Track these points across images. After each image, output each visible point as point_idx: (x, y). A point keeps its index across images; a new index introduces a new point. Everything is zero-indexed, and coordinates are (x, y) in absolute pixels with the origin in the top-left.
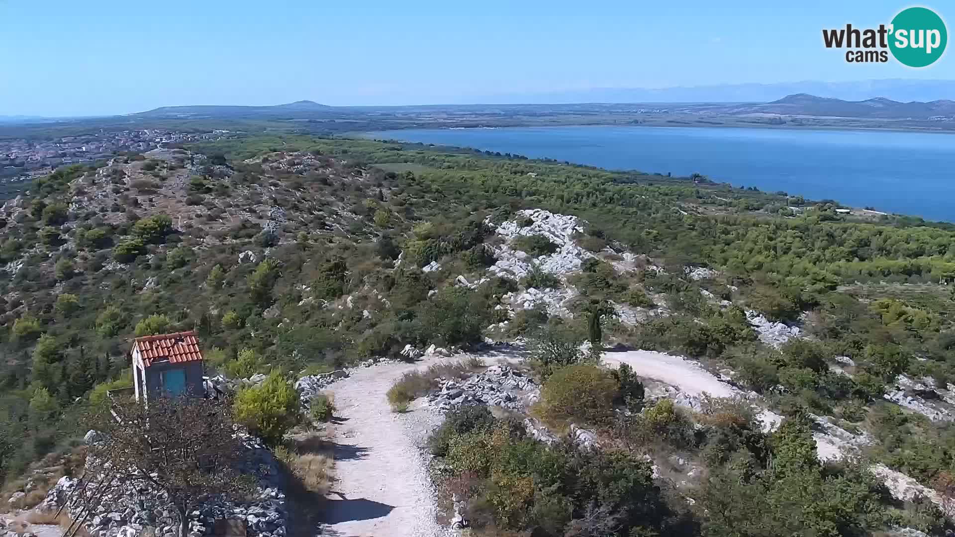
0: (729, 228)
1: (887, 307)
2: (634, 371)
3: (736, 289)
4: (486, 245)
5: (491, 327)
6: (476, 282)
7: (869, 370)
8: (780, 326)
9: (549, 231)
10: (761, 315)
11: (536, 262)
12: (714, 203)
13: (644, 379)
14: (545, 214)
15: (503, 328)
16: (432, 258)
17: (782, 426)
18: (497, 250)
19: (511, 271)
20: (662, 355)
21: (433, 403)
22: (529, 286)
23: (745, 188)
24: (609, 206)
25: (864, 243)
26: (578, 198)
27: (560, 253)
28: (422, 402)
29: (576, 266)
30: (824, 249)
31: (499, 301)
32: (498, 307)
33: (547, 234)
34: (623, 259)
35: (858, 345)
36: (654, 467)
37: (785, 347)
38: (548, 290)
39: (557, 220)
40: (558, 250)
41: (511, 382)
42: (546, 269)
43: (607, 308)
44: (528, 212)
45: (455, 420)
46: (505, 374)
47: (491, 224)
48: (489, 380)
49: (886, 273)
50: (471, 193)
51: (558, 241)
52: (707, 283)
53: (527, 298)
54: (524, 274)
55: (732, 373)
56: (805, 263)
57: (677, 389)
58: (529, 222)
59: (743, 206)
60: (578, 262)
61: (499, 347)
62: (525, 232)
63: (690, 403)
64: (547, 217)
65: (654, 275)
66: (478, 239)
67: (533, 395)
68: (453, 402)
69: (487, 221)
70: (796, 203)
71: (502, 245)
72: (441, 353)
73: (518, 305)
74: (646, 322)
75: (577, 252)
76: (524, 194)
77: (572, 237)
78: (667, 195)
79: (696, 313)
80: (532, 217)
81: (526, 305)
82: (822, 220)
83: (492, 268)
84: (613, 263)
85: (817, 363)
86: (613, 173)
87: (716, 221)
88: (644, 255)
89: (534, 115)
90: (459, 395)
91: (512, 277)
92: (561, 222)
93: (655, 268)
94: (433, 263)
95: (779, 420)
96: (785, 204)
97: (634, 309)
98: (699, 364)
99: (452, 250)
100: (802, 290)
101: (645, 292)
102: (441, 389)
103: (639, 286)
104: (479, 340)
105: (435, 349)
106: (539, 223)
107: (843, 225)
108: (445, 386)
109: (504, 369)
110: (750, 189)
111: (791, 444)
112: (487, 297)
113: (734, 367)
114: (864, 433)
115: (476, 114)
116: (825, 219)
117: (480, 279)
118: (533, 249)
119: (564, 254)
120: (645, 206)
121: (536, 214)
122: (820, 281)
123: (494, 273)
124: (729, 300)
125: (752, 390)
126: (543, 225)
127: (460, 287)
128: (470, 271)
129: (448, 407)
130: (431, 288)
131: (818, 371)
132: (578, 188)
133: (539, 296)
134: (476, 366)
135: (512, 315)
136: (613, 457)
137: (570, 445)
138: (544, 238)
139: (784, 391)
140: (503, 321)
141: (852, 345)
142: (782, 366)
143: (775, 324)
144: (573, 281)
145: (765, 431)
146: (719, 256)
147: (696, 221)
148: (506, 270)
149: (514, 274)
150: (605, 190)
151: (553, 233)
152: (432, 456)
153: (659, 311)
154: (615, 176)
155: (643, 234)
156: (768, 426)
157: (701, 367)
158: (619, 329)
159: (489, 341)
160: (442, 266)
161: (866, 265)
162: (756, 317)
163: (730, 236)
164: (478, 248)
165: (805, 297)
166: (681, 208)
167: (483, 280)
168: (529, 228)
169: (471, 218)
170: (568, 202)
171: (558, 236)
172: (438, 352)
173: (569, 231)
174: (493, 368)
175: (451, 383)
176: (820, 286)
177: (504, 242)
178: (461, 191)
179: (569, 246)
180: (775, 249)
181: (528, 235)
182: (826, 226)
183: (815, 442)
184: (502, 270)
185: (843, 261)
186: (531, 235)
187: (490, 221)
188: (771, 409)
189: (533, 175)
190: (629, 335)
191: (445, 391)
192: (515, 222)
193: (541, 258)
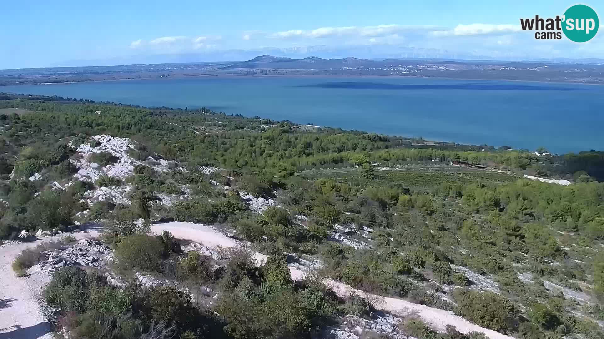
0: (226, 140)
1: (325, 183)
2: (173, 235)
3: (233, 178)
4: (71, 160)
5: (78, 214)
6: (66, 185)
7: (317, 223)
8: (261, 200)
9: (112, 149)
10: (249, 194)
11: (105, 169)
12: (215, 125)
13: (179, 240)
14: (107, 137)
15: (86, 214)
16: (35, 171)
17: (268, 262)
18: (78, 163)
19: (89, 176)
20: (191, 224)
21: (44, 268)
22: (101, 185)
23: (234, 115)
24: (149, 131)
25: (309, 145)
26: (129, 127)
27: (120, 162)
28: (36, 268)
29: (131, 171)
30: (285, 150)
31: (82, 197)
32: (82, 201)
33: (110, 151)
34: (160, 164)
35: (310, 208)
36: (192, 295)
37: (266, 213)
38: (113, 187)
39: (116, 141)
40: (119, 161)
41: (94, 249)
42: (111, 174)
43: (152, 196)
44: (97, 138)
45: (60, 278)
46: (90, 245)
47: (73, 146)
48: (80, 250)
49: (323, 163)
50: (59, 126)
51: (118, 155)
52: (214, 176)
53: (101, 193)
54: (97, 178)
55: (235, 231)
56: (274, 159)
57: (201, 244)
58: (99, 144)
59: (233, 127)
60: (132, 168)
61: (84, 227)
62: (96, 150)
63: (210, 252)
64: (110, 140)
65: (181, 173)
66: (65, 157)
67: (110, 257)
68: (57, 266)
69: (70, 144)
70: (266, 123)
71: (81, 160)
72: (46, 234)
73: (95, 199)
74: (178, 204)
75: (130, 161)
76: (94, 125)
77: (127, 152)
78: (186, 121)
79: (209, 195)
80: (100, 140)
81: (100, 198)
82: (283, 133)
83: (76, 175)
84: (155, 168)
85: (286, 221)
86: (150, 109)
87: (218, 137)
88: (174, 161)
89: (97, 73)
90: (61, 261)
91: (90, 180)
92: (119, 142)
93: (181, 168)
94: (36, 174)
95: (265, 258)
96: (259, 123)
97: (169, 196)
98: (214, 228)
99: (48, 165)
100: (273, 177)
101: (176, 184)
102: (48, 258)
103: (172, 181)
104: (72, 224)
105: (42, 232)
106: (105, 143)
107: (296, 135)
108: (51, 256)
109: (89, 241)
110: (237, 115)
111: (275, 273)
112: (74, 195)
113: (235, 228)
114: (318, 261)
115: (58, 74)
116: (284, 132)
117: (68, 184)
118: (102, 161)
119: (122, 163)
120: (172, 130)
121: (103, 138)
122: (283, 170)
123: (77, 179)
124: (229, 185)
125: (248, 240)
126: (107, 145)
127: (56, 189)
128: (62, 178)
129: (54, 270)
130: (36, 191)
131: (287, 226)
132: (128, 120)
133: (108, 192)
134: (72, 241)
135: (91, 206)
136: (164, 292)
137: (136, 286)
138: (109, 153)
139: (268, 240)
140: (86, 210)
141: (306, 209)
142: (264, 224)
143: (259, 199)
144: (130, 180)
145: (258, 266)
146: (220, 159)
147: (205, 137)
148: (85, 176)
149: (90, 178)
150: (146, 120)
151: (115, 150)
152: (46, 303)
153: (186, 196)
154: (152, 111)
155: (172, 148)
156: (259, 262)
157: (215, 229)
158: (161, 209)
159: (78, 223)
160: (42, 175)
161: (311, 159)
162: (247, 195)
163: (227, 146)
164: (65, 163)
165: (275, 180)
166: (195, 129)
167: (70, 184)
168: (98, 148)
169: (59, 143)
170: (123, 129)
171: (117, 152)
172: (44, 234)
173: (125, 148)
174: (82, 241)
175: (55, 253)
176: (284, 173)
177: (82, 157)
178: (52, 125)
179: (125, 157)
180: (255, 152)
181: (98, 152)
182: (285, 136)
183: (289, 269)
184: (82, 176)
185: (296, 158)
186: (100, 152)
187: (73, 144)
188: (260, 252)
189: (99, 113)
190: (168, 212)
191: (51, 259)
192: (89, 144)
193: (107, 166)
